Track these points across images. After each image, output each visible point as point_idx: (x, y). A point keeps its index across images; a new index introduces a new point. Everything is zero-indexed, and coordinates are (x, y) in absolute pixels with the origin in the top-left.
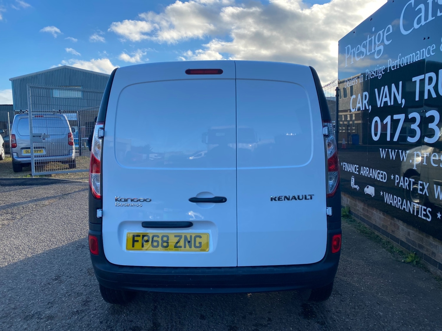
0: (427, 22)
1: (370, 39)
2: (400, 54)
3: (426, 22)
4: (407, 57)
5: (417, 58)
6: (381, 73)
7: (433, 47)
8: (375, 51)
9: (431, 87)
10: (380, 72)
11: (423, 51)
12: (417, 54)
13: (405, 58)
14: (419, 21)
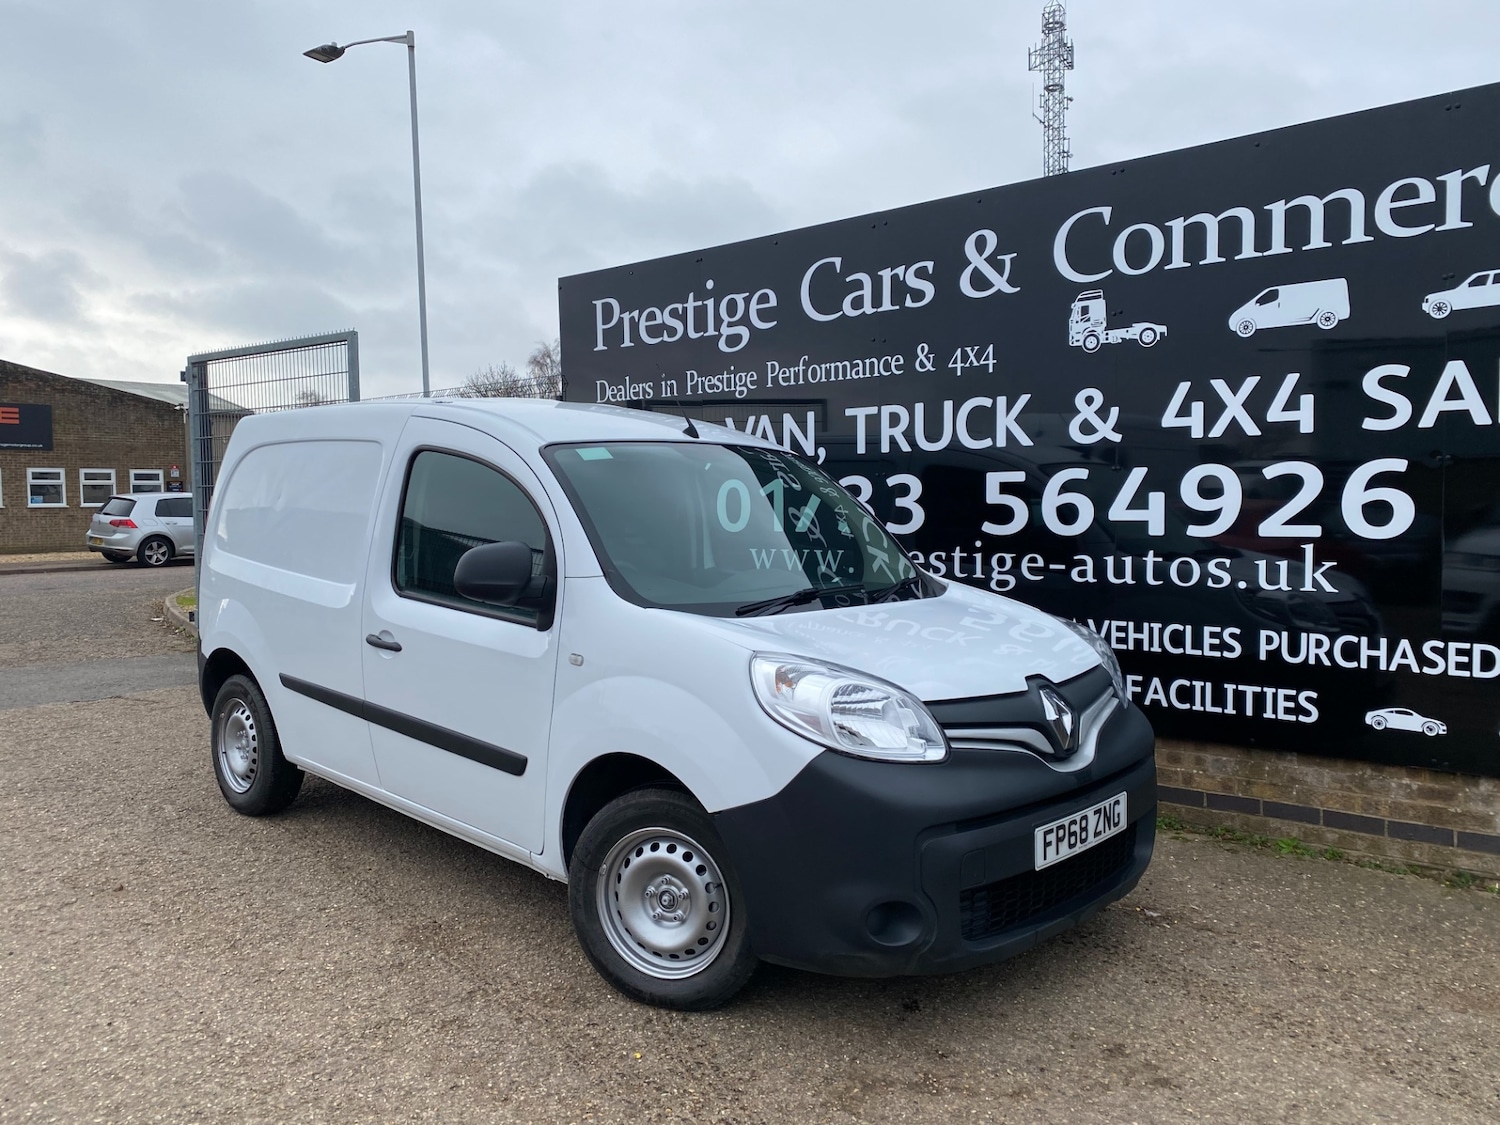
0: (879, 310)
1: (700, 303)
2: (806, 357)
3: (875, 310)
4: (828, 365)
5: (857, 373)
6: (745, 385)
7: (898, 360)
8: (720, 335)
9: (898, 433)
10: (739, 384)
11: (872, 364)
12: (853, 366)
13: (821, 368)
14: (858, 303)
